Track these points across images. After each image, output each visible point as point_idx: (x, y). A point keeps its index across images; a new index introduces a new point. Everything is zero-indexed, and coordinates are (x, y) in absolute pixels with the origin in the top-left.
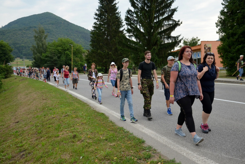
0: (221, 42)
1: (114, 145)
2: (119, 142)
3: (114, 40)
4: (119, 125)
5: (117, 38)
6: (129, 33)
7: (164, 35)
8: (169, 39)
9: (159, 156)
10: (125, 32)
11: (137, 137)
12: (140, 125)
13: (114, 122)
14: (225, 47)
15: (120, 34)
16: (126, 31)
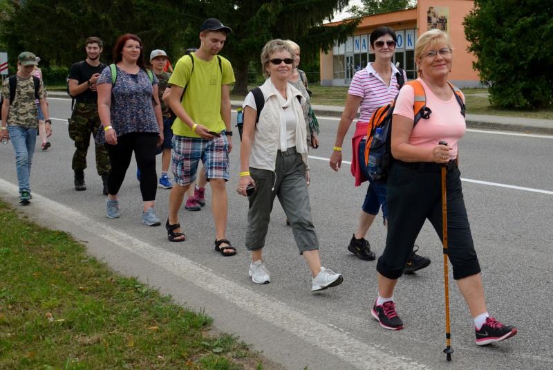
0: (475, 3)
1: (99, 341)
2: (116, 331)
9: (257, 364)
11: (184, 307)
12: (198, 269)
14: (485, 19)
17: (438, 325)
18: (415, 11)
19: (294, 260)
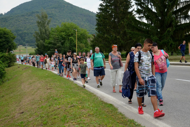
3: (123, 23)
4: (129, 118)
5: (125, 20)
6: (139, 14)
7: (181, 15)
8: (186, 19)
10: (134, 13)
13: (124, 114)
15: (129, 16)
16: (136, 11)
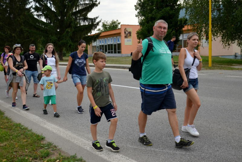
0: (140, 26)
1: (6, 145)
2: (12, 142)
3: (19, 19)
4: (16, 122)
5: (21, 16)
6: (38, 12)
7: (80, 17)
8: (85, 21)
9: (59, 153)
10: (33, 10)
11: (36, 133)
12: (42, 120)
13: (10, 118)
14: (144, 32)
15: (26, 13)
16: (34, 8)
17: (123, 138)
18: (120, 30)
19: (74, 116)
